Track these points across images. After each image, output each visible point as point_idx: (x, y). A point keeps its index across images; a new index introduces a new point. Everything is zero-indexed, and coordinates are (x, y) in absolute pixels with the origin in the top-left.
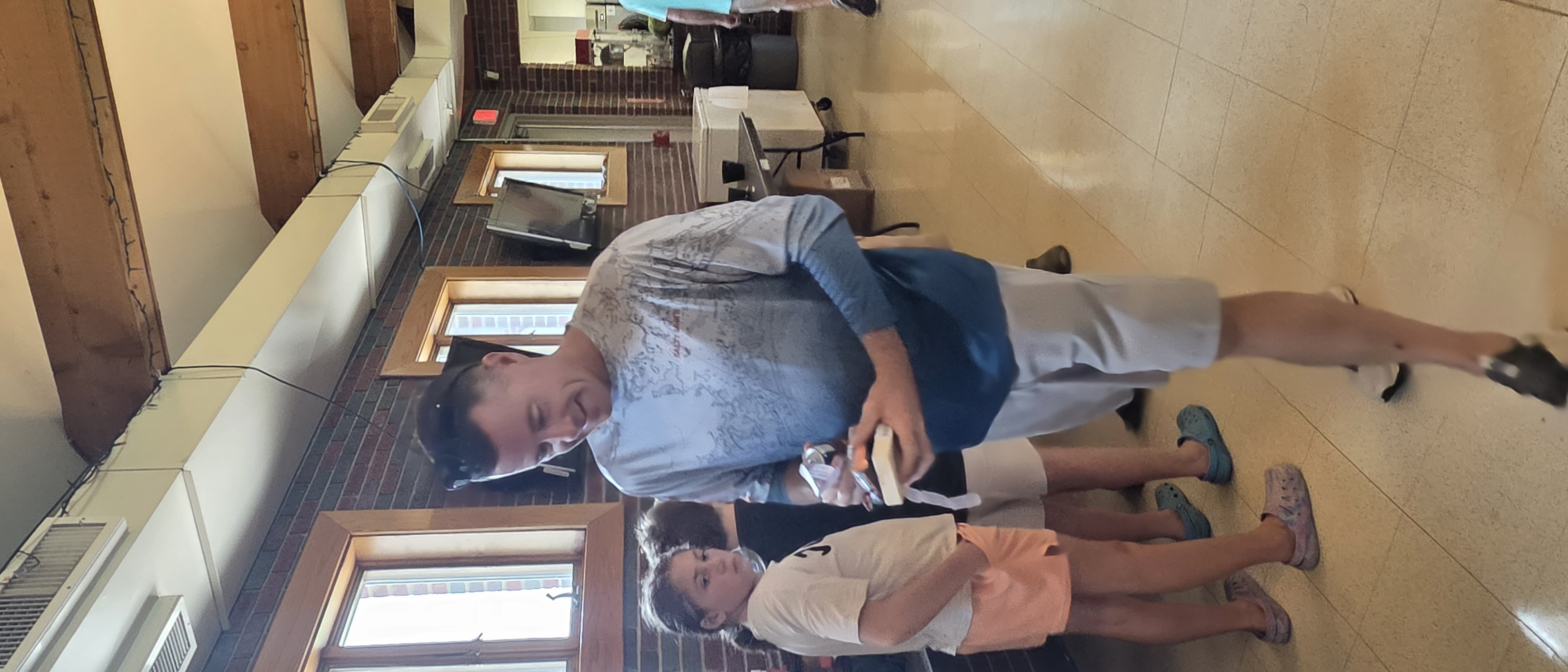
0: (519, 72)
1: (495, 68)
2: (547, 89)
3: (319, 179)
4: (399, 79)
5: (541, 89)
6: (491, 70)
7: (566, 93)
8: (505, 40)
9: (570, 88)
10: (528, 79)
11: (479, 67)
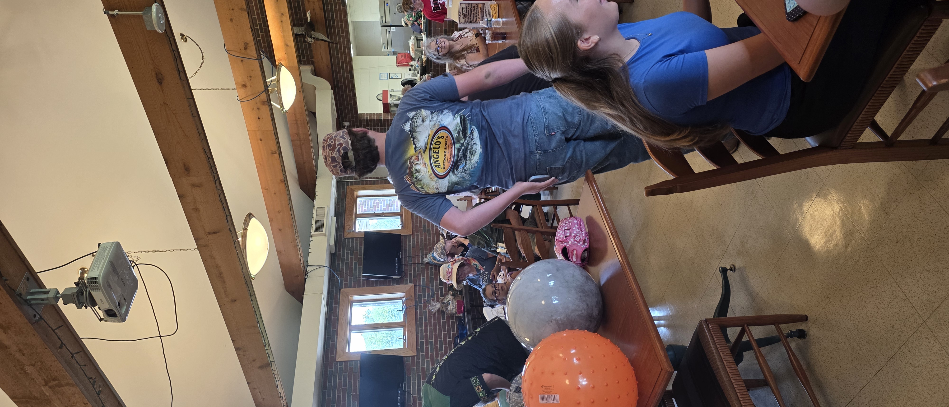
0: (358, 121)
1: (348, 120)
2: (371, 126)
3: (305, 279)
4: (317, 180)
5: (368, 126)
6: (346, 121)
7: (380, 128)
8: (351, 109)
9: (381, 126)
10: (362, 123)
11: (340, 119)
